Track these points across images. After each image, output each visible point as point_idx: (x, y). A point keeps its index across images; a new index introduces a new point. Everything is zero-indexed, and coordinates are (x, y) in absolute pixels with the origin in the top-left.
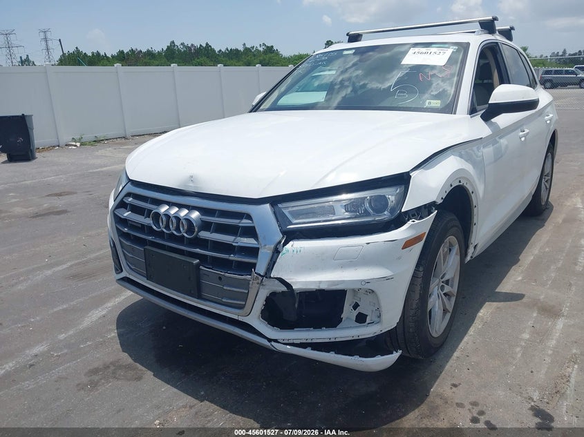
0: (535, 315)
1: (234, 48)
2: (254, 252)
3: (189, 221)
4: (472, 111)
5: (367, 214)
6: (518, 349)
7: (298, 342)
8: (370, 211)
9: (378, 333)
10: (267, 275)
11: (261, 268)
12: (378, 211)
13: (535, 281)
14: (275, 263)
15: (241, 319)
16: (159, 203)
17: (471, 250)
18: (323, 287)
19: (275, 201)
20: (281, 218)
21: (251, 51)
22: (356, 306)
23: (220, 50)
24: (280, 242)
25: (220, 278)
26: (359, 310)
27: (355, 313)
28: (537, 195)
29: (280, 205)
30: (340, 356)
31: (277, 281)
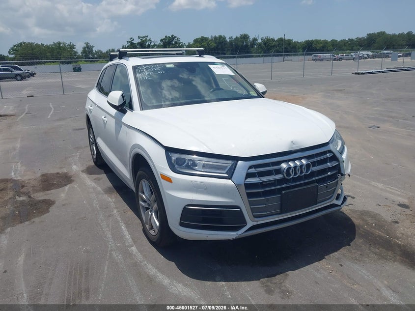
3: (308, 165)
15: (332, 203)
16: (279, 163)
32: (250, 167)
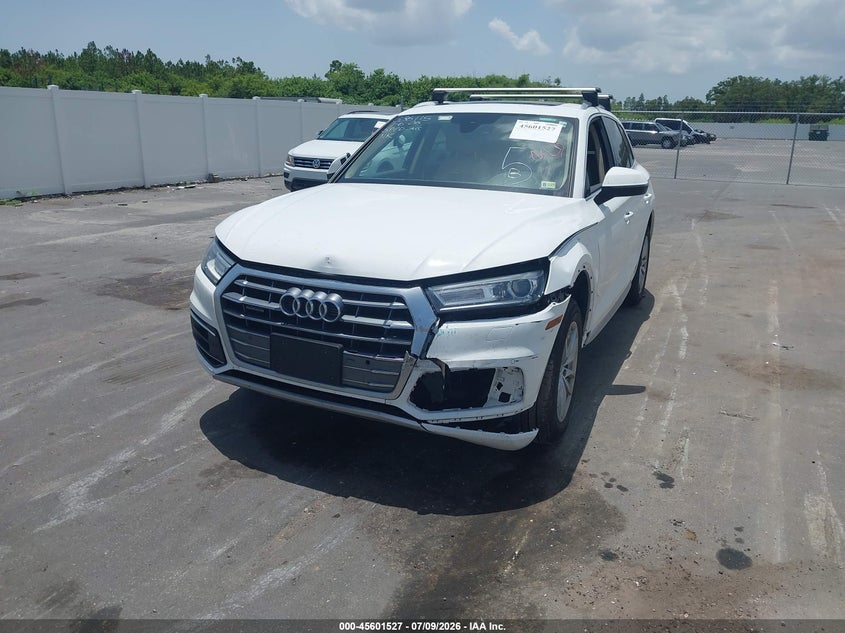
0: (646, 399)
1: (192, 61)
2: (408, 334)
3: (330, 305)
4: (587, 194)
5: (508, 297)
6: (636, 429)
7: (447, 422)
8: (512, 293)
9: (520, 411)
10: (423, 356)
11: (416, 349)
12: (521, 294)
13: (642, 369)
14: (429, 344)
15: (388, 403)
16: (288, 286)
17: (585, 338)
18: (478, 366)
19: (426, 284)
20: (433, 302)
21: (218, 67)
22: (500, 386)
23: (170, 63)
24: (434, 324)
25: (368, 362)
26: (503, 390)
27: (499, 393)
28: (635, 281)
29: (430, 289)
30: (487, 433)
31: (431, 362)
32: (242, 277)
